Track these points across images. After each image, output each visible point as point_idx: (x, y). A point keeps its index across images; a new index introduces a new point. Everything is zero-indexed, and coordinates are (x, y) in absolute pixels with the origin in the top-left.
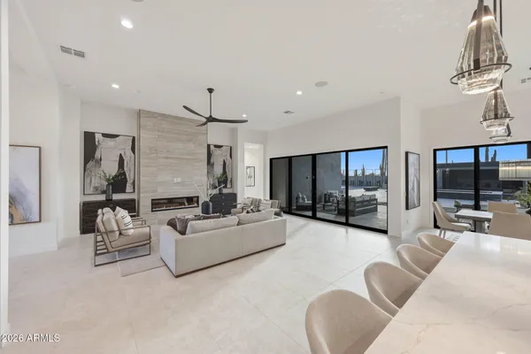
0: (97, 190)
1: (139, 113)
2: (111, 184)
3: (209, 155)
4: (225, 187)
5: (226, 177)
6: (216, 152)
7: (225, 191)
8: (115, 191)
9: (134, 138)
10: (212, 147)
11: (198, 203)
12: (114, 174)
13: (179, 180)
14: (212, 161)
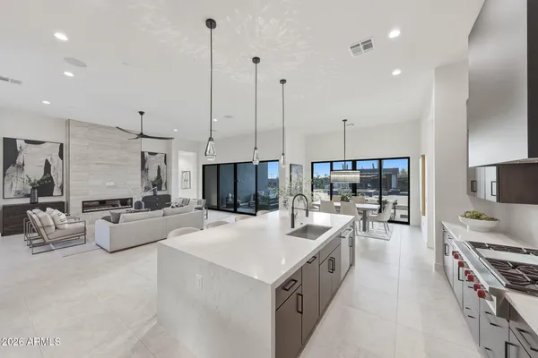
0: (19, 194)
1: (68, 122)
2: (37, 188)
3: (144, 161)
4: (160, 189)
5: (161, 180)
6: (151, 159)
7: (159, 193)
8: (40, 195)
9: (62, 145)
10: (146, 155)
11: (131, 204)
12: (39, 179)
13: (112, 184)
14: (146, 166)
